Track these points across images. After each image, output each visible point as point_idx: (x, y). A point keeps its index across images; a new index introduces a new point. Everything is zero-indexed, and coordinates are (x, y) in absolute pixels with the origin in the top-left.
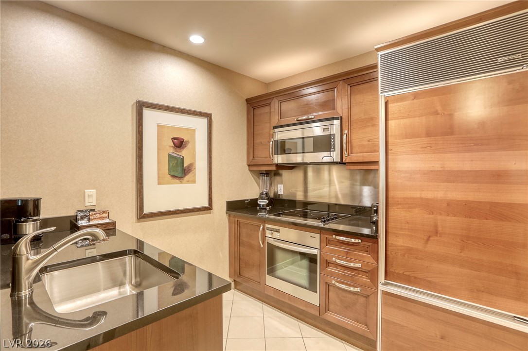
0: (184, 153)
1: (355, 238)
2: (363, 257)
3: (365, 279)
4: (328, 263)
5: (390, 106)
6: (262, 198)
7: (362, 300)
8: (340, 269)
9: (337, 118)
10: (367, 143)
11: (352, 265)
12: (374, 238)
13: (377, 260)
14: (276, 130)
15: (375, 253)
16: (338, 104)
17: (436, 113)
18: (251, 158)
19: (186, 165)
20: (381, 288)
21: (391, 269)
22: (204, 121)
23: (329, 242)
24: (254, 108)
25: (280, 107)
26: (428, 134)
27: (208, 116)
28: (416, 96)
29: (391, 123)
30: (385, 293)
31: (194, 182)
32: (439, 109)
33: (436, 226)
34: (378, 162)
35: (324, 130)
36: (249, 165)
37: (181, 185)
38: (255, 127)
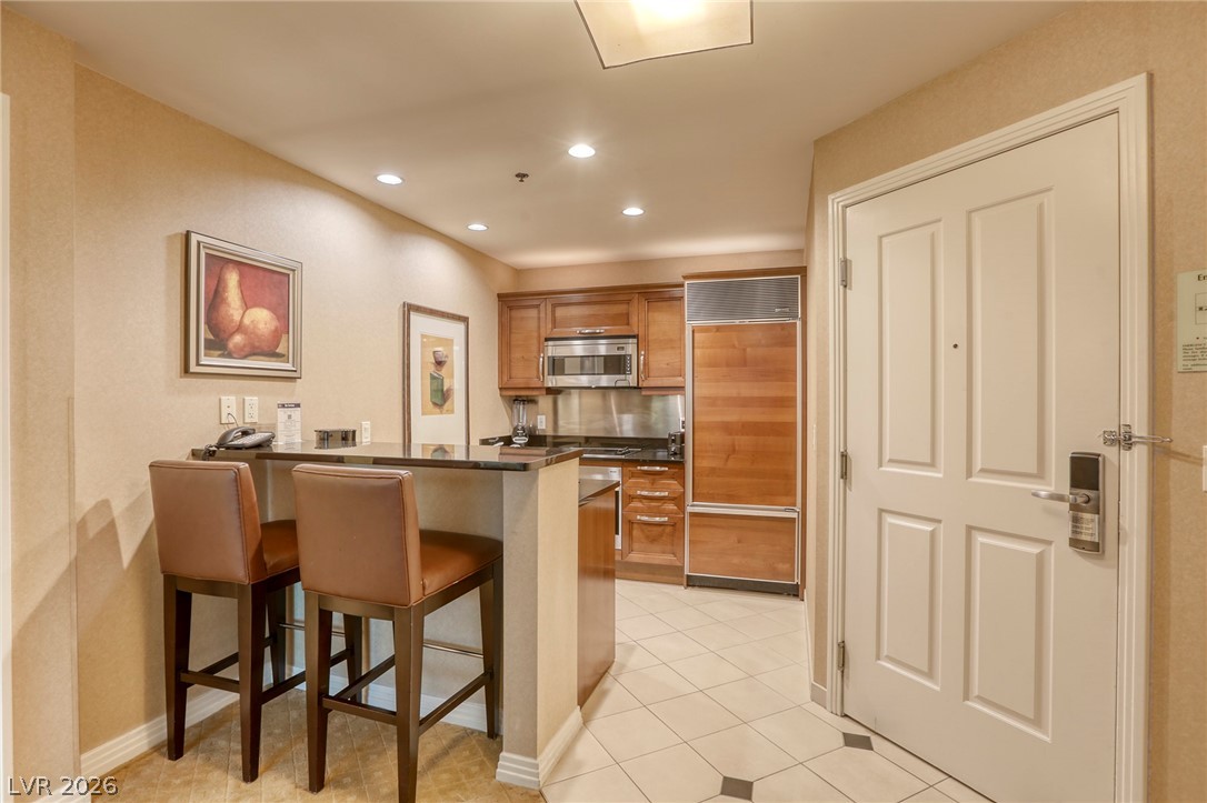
0: (444, 372)
1: (661, 466)
2: (669, 484)
3: (671, 507)
4: (631, 498)
5: (696, 335)
6: (517, 435)
7: (669, 529)
8: (646, 503)
9: (633, 337)
10: (665, 366)
11: (657, 494)
12: (681, 464)
13: (683, 485)
14: (550, 343)
15: (682, 480)
16: (634, 319)
17: (734, 346)
18: (505, 379)
19: (445, 389)
20: (689, 509)
21: (698, 491)
22: (461, 326)
23: (633, 475)
24: (511, 308)
25: (553, 312)
26: (728, 365)
27: (465, 320)
28: (718, 329)
29: (697, 351)
30: (693, 515)
31: (452, 412)
32: (736, 343)
33: (733, 446)
34: (683, 388)
35: (618, 349)
36: (500, 389)
37: (441, 416)
38: (513, 335)
